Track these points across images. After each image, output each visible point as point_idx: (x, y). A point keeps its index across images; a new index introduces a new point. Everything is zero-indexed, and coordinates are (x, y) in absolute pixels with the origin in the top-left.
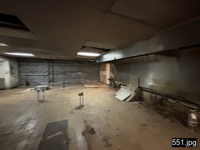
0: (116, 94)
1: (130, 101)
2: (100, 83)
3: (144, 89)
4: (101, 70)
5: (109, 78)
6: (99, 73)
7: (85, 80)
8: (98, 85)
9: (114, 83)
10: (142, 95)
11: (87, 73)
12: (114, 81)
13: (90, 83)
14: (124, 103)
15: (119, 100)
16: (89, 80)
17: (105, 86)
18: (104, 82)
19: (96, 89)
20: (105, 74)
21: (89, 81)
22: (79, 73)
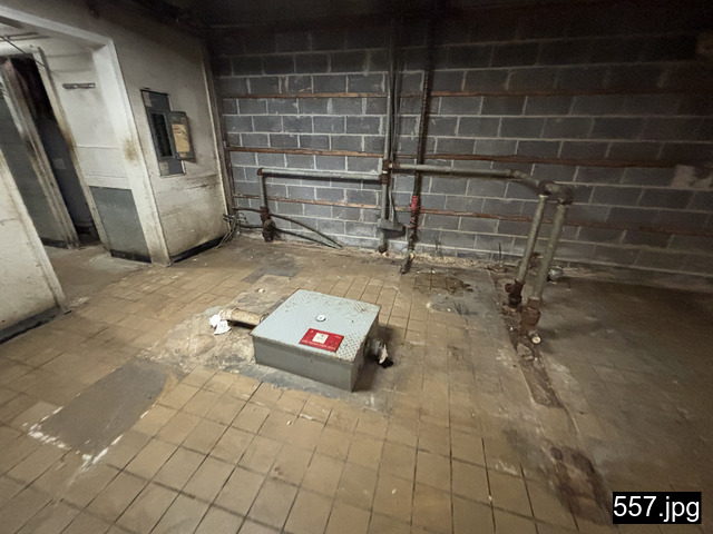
22: (682, 179)
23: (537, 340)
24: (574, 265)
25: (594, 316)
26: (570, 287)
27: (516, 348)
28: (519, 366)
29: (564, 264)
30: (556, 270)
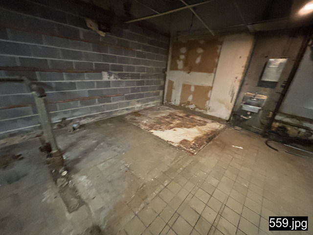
11: (133, 76)
22: (105, 77)
23: (65, 173)
24: (84, 118)
25: (95, 139)
26: (84, 129)
27: (56, 183)
28: (58, 195)
29: (80, 119)
30: (76, 124)
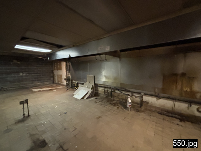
0: (74, 94)
1: (87, 98)
2: (54, 85)
3: (99, 85)
4: (56, 69)
5: (65, 78)
6: (53, 73)
7: (33, 83)
8: (52, 86)
9: (72, 82)
10: (98, 90)
12: (72, 80)
13: (41, 86)
14: (82, 101)
15: (76, 100)
16: (38, 82)
17: (61, 87)
18: (60, 82)
19: (49, 92)
20: (61, 74)
21: (39, 84)
